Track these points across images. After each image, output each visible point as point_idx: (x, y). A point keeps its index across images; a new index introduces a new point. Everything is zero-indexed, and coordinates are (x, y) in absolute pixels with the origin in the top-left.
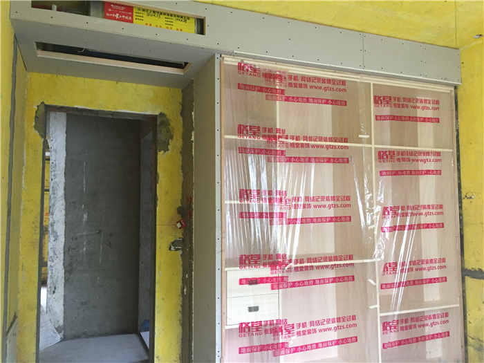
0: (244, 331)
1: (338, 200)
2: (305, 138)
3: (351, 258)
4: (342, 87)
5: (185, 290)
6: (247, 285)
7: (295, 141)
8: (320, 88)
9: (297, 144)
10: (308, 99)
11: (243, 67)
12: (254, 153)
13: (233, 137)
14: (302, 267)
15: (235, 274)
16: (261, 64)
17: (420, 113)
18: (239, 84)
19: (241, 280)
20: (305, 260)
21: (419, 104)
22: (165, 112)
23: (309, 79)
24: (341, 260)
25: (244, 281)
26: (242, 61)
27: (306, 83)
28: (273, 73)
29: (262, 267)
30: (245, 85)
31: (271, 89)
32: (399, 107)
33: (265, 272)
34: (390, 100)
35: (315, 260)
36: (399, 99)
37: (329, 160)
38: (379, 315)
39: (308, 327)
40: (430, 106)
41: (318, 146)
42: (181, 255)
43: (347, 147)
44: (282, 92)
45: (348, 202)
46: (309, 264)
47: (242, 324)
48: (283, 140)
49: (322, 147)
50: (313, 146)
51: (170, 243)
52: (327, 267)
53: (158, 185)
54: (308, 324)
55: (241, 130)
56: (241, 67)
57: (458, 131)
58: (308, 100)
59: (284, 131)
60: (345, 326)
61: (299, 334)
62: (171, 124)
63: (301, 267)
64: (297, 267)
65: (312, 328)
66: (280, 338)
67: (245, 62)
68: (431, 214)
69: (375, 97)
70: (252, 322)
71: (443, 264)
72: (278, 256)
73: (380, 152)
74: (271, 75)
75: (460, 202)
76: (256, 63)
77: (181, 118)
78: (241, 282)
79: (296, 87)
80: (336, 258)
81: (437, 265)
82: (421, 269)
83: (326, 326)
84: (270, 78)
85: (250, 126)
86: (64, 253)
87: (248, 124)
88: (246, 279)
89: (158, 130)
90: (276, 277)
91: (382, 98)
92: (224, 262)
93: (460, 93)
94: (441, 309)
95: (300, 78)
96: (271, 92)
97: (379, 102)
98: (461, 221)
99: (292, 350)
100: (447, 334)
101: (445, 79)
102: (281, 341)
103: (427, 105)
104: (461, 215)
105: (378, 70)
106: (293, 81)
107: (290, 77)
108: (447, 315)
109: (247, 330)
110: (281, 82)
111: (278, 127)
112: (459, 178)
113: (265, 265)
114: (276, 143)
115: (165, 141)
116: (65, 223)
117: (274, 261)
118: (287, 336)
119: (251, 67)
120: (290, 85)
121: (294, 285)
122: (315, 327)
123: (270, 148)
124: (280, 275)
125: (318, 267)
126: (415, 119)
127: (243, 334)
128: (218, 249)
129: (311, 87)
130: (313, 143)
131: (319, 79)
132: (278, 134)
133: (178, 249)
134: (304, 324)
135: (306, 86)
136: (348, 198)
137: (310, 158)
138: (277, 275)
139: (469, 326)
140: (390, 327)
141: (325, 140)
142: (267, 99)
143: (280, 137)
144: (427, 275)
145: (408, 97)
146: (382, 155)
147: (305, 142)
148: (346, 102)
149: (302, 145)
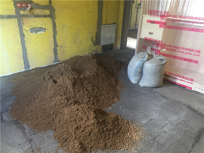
0: (146, 41)
6: (150, 23)
14: (176, 20)
20: (178, 16)
24: (200, 20)
46: (180, 19)
52: (190, 22)
64: (173, 19)
65: (174, 49)
66: (159, 48)
70: (149, 38)
72: (165, 12)
88: (150, 20)
113: (158, 16)
117: (163, 14)
118: (162, 48)
121: (170, 27)
125: (184, 21)
134: (170, 46)
138: (163, 21)
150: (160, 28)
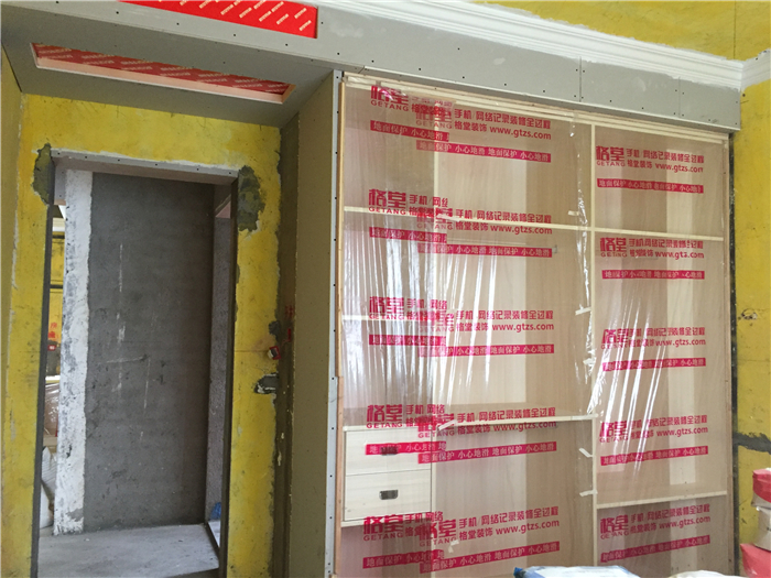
0: (373, 532)
1: (533, 317)
2: (480, 214)
3: (552, 412)
4: (544, 131)
5: (279, 458)
6: (380, 456)
7: (463, 219)
8: (508, 131)
9: (466, 223)
10: (487, 149)
11: (381, 93)
12: (397, 238)
13: (361, 210)
14: (472, 426)
15: (359, 437)
16: (409, 88)
17: (672, 177)
18: (372, 122)
19: (368, 447)
20: (477, 415)
21: (669, 162)
22: (252, 165)
23: (490, 116)
24: (535, 416)
25: (374, 449)
26: (379, 83)
27: (484, 122)
28: (429, 105)
29: (404, 425)
30: (383, 124)
31: (426, 131)
32: (636, 166)
33: (409, 434)
34: (622, 153)
35: (493, 416)
36: (636, 153)
37: (519, 252)
38: (596, 506)
39: (479, 526)
40: (689, 165)
41: (502, 228)
42: (275, 401)
43: (549, 230)
44: (445, 136)
45: (548, 322)
46: (483, 422)
47: (368, 519)
48: (445, 216)
49: (508, 229)
50: (494, 228)
51: (255, 381)
52: (512, 426)
53: (237, 285)
54: (479, 520)
55: (375, 198)
56: (376, 93)
57: (732, 207)
58: (486, 152)
59: (445, 202)
60: (540, 525)
61: (463, 536)
62: (263, 185)
63: (468, 427)
64: (462, 427)
65: (486, 526)
66: (433, 543)
67: (383, 84)
68: (685, 343)
69: (598, 149)
70: (386, 517)
71: (702, 425)
72: (431, 407)
73: (603, 240)
74: (426, 107)
75: (734, 324)
76: (402, 88)
77: (279, 176)
78: (369, 450)
79: (467, 128)
80: (527, 413)
81: (692, 427)
82: (666, 433)
83: (509, 524)
84: (425, 113)
85: (390, 193)
86: (86, 392)
87: (386, 190)
88: (377, 445)
89: (240, 194)
90: (427, 443)
91: (609, 151)
92: (341, 417)
93: (739, 144)
94: (697, 499)
95: (474, 115)
96: (425, 136)
97: (605, 157)
98: (734, 355)
99: (451, 563)
100: (705, 539)
101: (715, 122)
102: (433, 547)
103: (683, 164)
104: (734, 345)
105: (604, 104)
106: (462, 119)
107: (459, 112)
108: (706, 508)
109: (377, 529)
110: (443, 120)
111: (436, 195)
112: (733, 285)
113: (409, 422)
114: (433, 221)
115: (250, 214)
116: (89, 343)
117: (424, 416)
118: (443, 539)
119: (393, 94)
120: (458, 125)
121: (456, 455)
122: (490, 526)
123: (422, 230)
124: (435, 440)
125: (497, 427)
126: (663, 186)
127: (370, 535)
128: (332, 395)
129: (493, 130)
130: (494, 222)
131: (506, 117)
132: (436, 207)
133: (270, 392)
134: (472, 522)
135: (484, 128)
136: (549, 315)
137: (488, 248)
138: (428, 440)
139: (742, 527)
140: (613, 527)
141: (515, 219)
142: (418, 148)
143: (439, 211)
144: (675, 442)
145: (652, 149)
146: (607, 245)
147: (481, 221)
148: (549, 155)
149: (476, 226)
150: (423, 466)
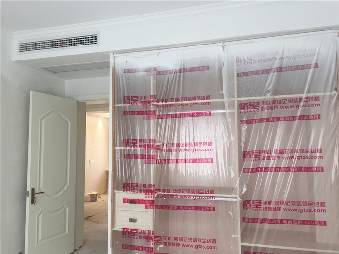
1: (201, 145)
2: (172, 100)
3: (212, 192)
6: (129, 204)
9: (165, 105)
12: (134, 115)
13: (121, 105)
14: (169, 195)
18: (125, 70)
20: (171, 190)
24: (202, 193)
25: (126, 201)
29: (139, 192)
30: (128, 70)
32: (265, 62)
33: (141, 196)
35: (180, 191)
37: (192, 115)
38: (241, 244)
39: (173, 241)
40: (305, 53)
41: (183, 105)
43: (209, 103)
44: (155, 68)
45: (210, 147)
46: (175, 194)
47: (124, 229)
48: (155, 103)
49: (187, 105)
50: (179, 105)
52: (190, 197)
55: (126, 100)
58: (175, 72)
59: (156, 97)
60: (205, 247)
61: (165, 244)
64: (165, 195)
65: (176, 242)
66: (151, 244)
68: (305, 157)
69: (237, 57)
70: (131, 229)
72: (150, 185)
73: (241, 104)
80: (198, 192)
83: (188, 243)
87: (130, 96)
90: (149, 201)
97: (243, 61)
109: (127, 233)
111: (152, 94)
114: (150, 106)
117: (147, 189)
118: (156, 244)
121: (162, 207)
122: (179, 242)
123: (145, 110)
124: (152, 199)
125: (181, 197)
127: (125, 235)
130: (179, 102)
132: (151, 99)
134: (170, 238)
136: (210, 144)
137: (176, 115)
141: (190, 99)
143: (153, 101)
146: (243, 107)
147: (172, 103)
148: (209, 66)
149: (170, 105)
150: (147, 210)
